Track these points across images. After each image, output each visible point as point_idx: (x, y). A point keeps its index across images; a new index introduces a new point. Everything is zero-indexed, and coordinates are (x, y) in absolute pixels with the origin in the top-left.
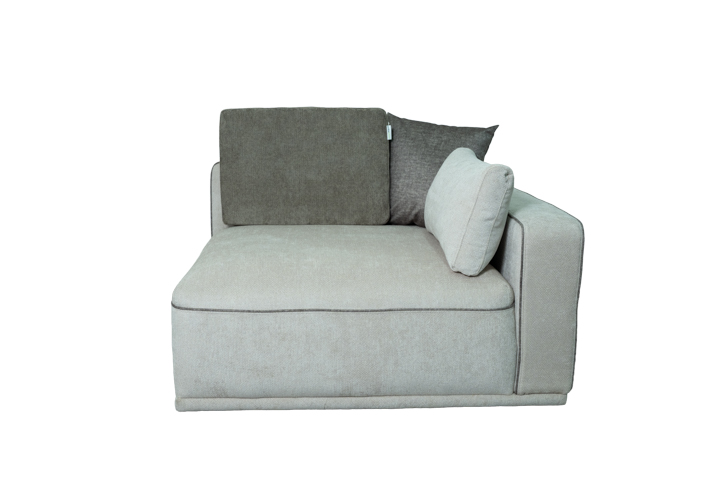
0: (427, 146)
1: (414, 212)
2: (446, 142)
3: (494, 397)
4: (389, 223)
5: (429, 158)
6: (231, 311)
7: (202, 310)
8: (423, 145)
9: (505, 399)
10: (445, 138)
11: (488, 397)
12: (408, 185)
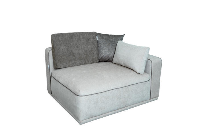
0: (109, 41)
1: (108, 58)
2: (114, 39)
3: (146, 101)
4: (99, 62)
5: (111, 44)
6: (95, 94)
7: (88, 95)
8: (108, 41)
9: (148, 101)
10: (114, 38)
11: (145, 101)
12: (106, 51)
